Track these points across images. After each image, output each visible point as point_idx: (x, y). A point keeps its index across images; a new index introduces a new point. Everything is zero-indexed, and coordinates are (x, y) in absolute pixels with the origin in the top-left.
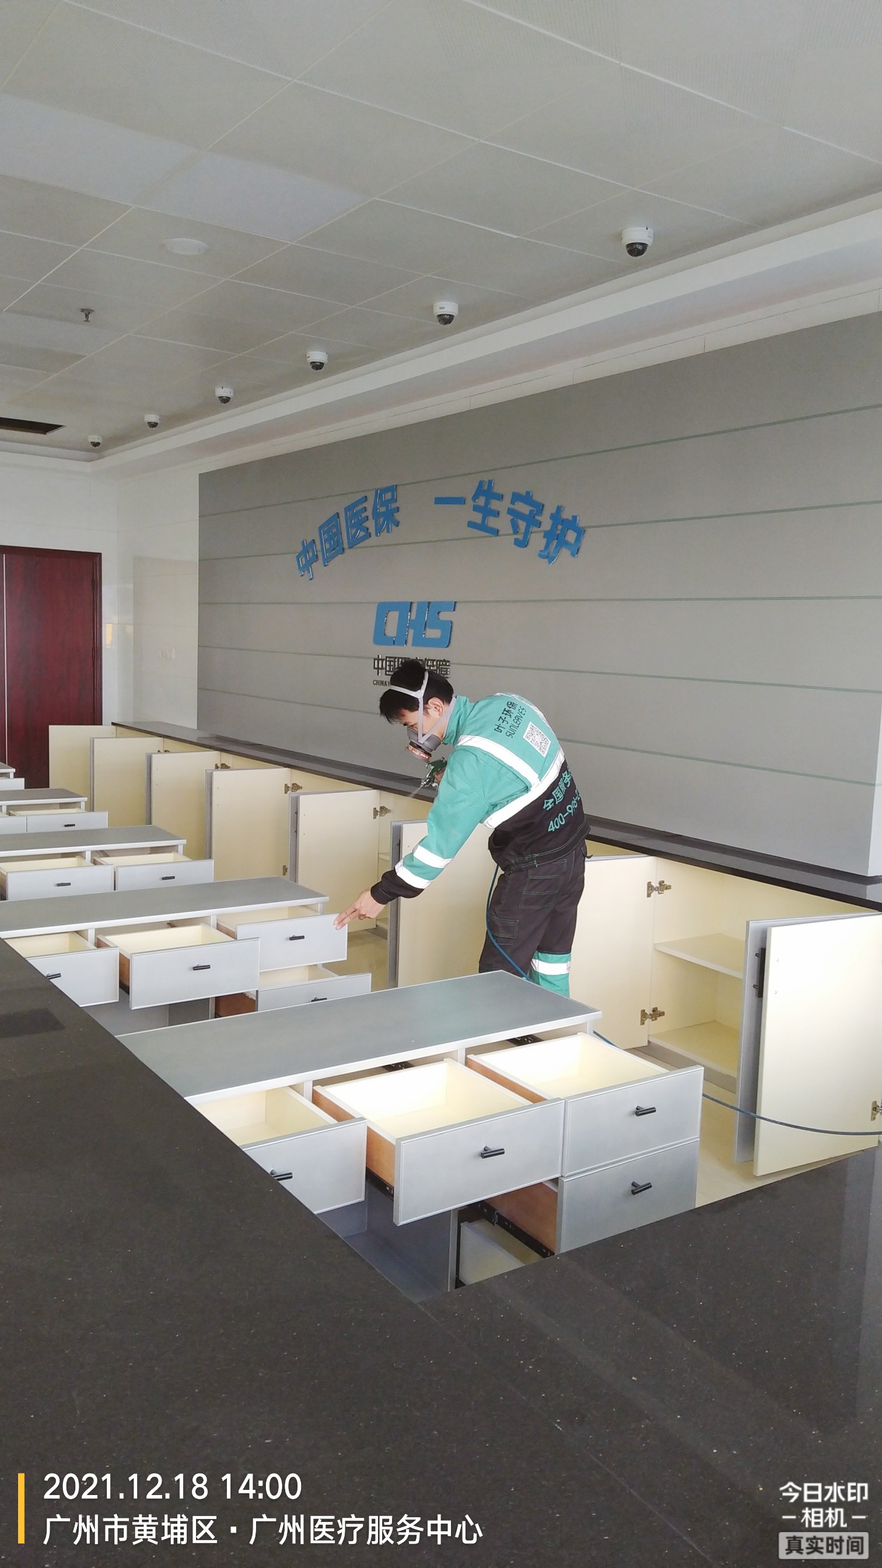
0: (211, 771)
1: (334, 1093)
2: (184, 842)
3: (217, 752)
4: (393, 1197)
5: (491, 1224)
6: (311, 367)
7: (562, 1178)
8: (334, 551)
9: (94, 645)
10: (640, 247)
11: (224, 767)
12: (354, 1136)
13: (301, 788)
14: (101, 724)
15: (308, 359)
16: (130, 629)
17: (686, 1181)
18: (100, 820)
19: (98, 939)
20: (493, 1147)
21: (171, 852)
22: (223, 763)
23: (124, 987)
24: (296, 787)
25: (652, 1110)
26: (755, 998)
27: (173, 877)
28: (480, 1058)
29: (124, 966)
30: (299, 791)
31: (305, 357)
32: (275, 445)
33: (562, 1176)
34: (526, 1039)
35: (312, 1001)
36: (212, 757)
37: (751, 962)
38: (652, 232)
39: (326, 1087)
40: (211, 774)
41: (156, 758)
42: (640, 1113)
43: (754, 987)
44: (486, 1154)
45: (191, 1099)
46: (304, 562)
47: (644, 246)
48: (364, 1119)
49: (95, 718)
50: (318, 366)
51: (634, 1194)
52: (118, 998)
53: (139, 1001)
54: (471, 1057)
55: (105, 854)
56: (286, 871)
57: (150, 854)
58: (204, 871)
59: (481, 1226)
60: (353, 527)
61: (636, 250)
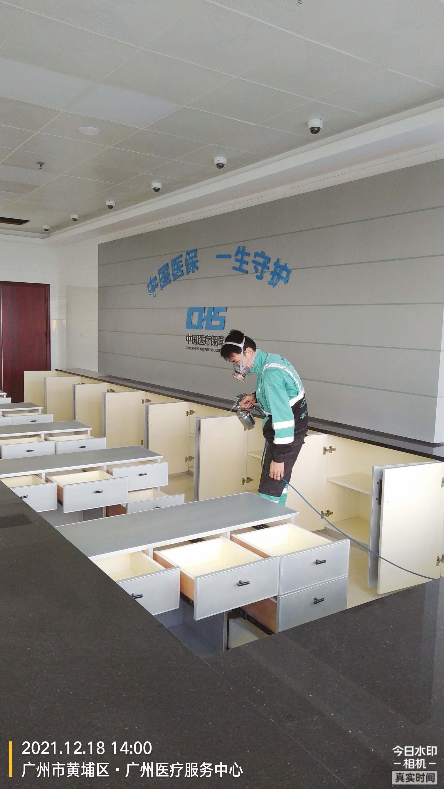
0: (105, 393)
1: (164, 554)
2: (91, 429)
3: (108, 383)
4: (194, 606)
5: (243, 619)
6: (153, 190)
7: (279, 596)
8: (166, 282)
9: (46, 331)
10: (317, 129)
11: (112, 391)
12: (174, 576)
13: (150, 401)
14: (50, 370)
15: (152, 186)
16: (65, 322)
17: (342, 597)
18: (49, 418)
19: (47, 478)
20: (244, 581)
21: (84, 434)
22: (111, 389)
23: (60, 502)
24: (148, 401)
25: (324, 562)
26: (377, 505)
27: (85, 447)
28: (238, 536)
29: (60, 491)
30: (149, 403)
31: (151, 185)
32: (136, 230)
33: (279, 595)
34: (262, 527)
35: (155, 508)
36: (106, 386)
37: (375, 487)
38: (323, 121)
39: (160, 551)
40: (105, 395)
41: (77, 387)
42: (318, 563)
43: (377, 499)
44: (240, 584)
45: (92, 558)
46: (151, 288)
47: (319, 129)
48: (179, 567)
49: (47, 366)
50: (157, 190)
51: (315, 604)
52: (57, 508)
53: (67, 509)
54: (233, 535)
55: (51, 435)
56: (143, 443)
57: (74, 435)
58: (101, 443)
59: (239, 620)
60: (175, 270)
61: (315, 130)
